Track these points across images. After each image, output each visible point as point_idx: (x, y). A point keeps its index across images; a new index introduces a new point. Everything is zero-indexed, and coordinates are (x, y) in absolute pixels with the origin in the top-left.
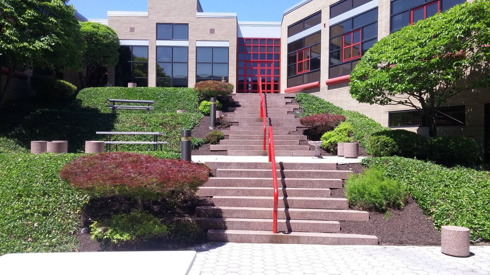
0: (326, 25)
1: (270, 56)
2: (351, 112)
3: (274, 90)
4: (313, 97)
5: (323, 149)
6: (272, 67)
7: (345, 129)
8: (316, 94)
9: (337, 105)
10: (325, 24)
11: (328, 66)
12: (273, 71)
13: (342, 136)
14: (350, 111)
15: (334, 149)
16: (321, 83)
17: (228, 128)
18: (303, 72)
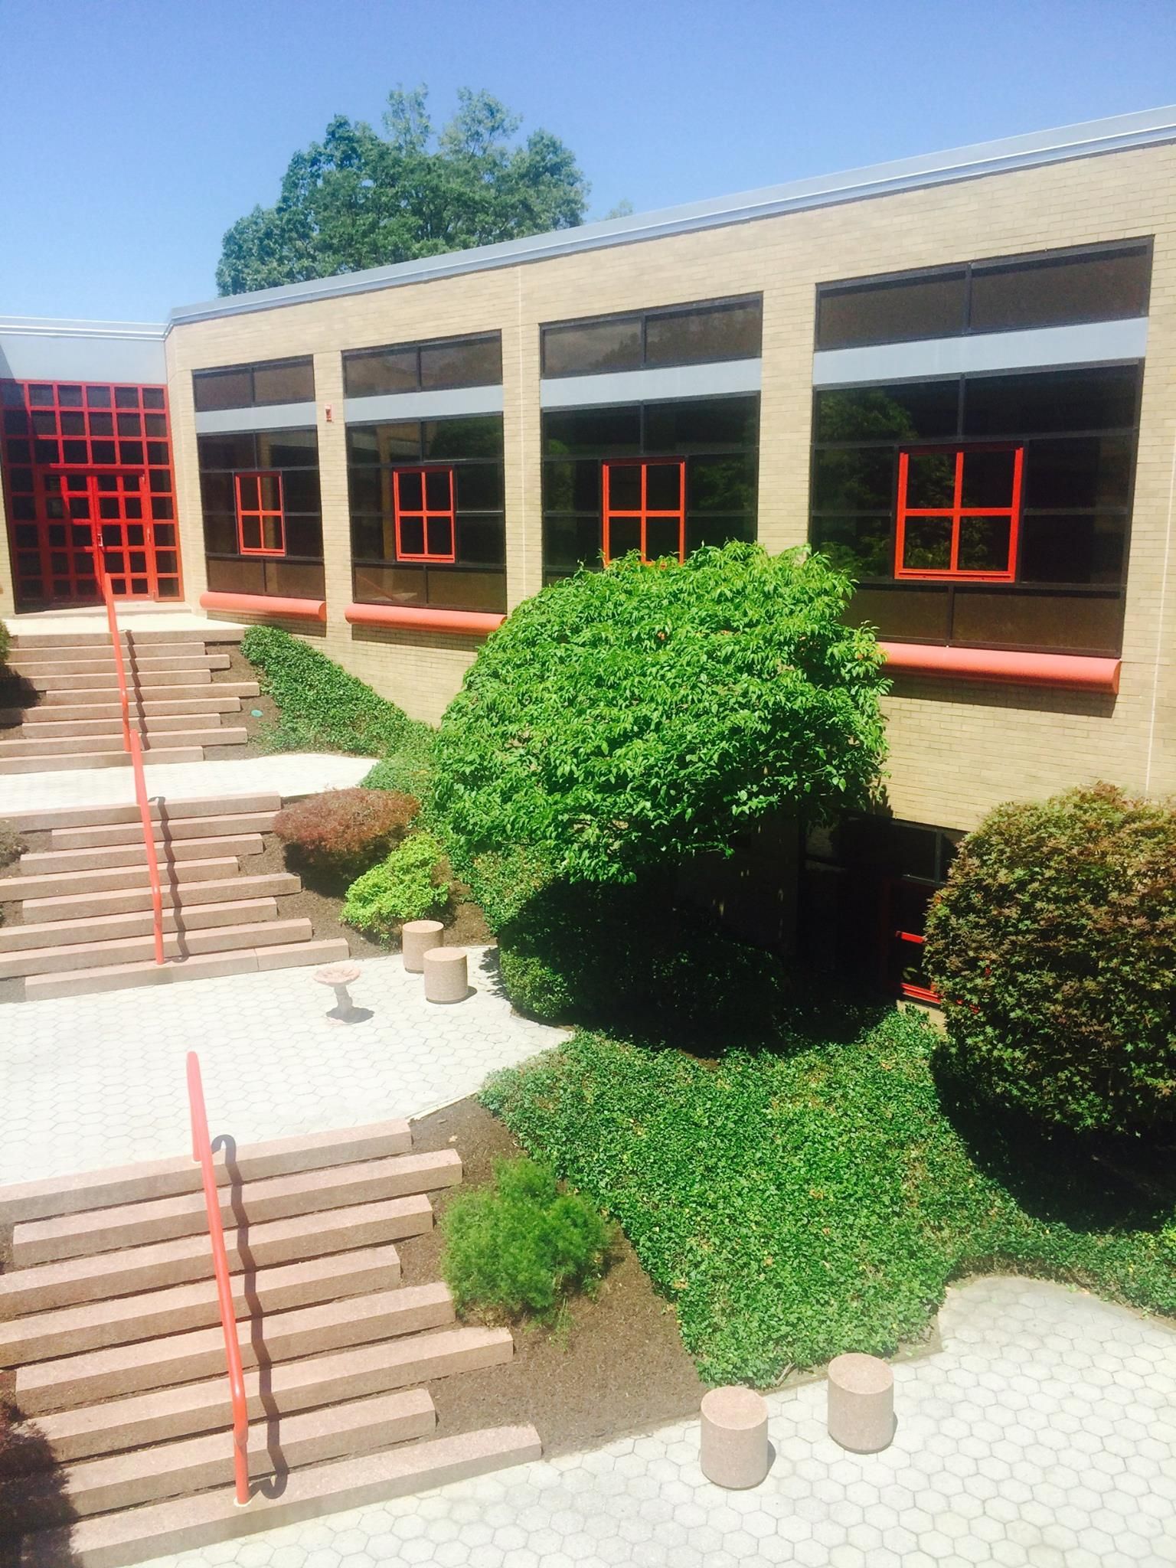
0: (333, 416)
1: (131, 452)
2: (432, 731)
3: (159, 571)
4: (306, 650)
5: (357, 929)
6: (145, 493)
7: (424, 863)
8: (315, 643)
9: (388, 697)
10: (328, 412)
11: (349, 558)
12: (147, 508)
13: (414, 887)
14: (429, 728)
15: (391, 934)
16: (328, 610)
17: (13, 866)
18: (263, 551)
